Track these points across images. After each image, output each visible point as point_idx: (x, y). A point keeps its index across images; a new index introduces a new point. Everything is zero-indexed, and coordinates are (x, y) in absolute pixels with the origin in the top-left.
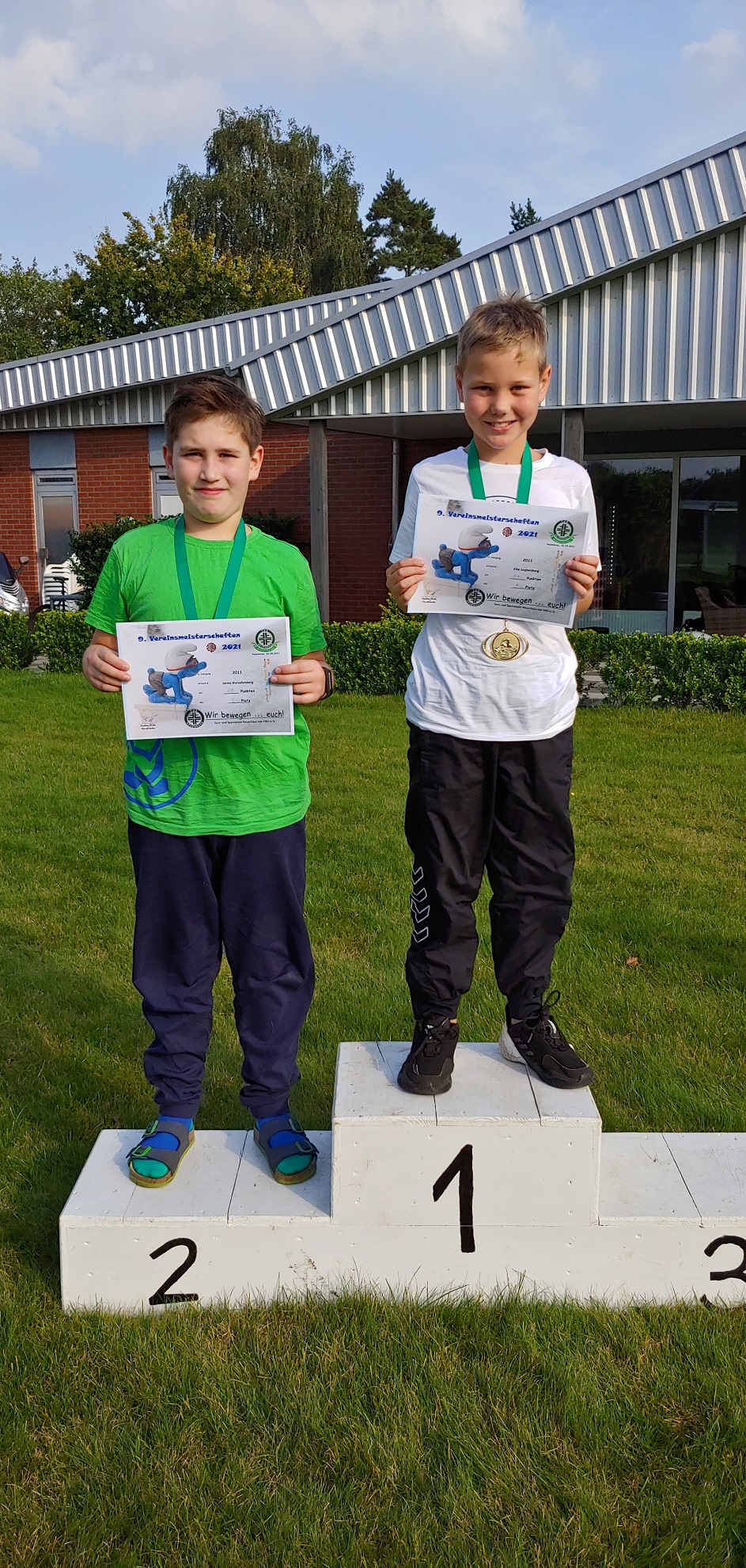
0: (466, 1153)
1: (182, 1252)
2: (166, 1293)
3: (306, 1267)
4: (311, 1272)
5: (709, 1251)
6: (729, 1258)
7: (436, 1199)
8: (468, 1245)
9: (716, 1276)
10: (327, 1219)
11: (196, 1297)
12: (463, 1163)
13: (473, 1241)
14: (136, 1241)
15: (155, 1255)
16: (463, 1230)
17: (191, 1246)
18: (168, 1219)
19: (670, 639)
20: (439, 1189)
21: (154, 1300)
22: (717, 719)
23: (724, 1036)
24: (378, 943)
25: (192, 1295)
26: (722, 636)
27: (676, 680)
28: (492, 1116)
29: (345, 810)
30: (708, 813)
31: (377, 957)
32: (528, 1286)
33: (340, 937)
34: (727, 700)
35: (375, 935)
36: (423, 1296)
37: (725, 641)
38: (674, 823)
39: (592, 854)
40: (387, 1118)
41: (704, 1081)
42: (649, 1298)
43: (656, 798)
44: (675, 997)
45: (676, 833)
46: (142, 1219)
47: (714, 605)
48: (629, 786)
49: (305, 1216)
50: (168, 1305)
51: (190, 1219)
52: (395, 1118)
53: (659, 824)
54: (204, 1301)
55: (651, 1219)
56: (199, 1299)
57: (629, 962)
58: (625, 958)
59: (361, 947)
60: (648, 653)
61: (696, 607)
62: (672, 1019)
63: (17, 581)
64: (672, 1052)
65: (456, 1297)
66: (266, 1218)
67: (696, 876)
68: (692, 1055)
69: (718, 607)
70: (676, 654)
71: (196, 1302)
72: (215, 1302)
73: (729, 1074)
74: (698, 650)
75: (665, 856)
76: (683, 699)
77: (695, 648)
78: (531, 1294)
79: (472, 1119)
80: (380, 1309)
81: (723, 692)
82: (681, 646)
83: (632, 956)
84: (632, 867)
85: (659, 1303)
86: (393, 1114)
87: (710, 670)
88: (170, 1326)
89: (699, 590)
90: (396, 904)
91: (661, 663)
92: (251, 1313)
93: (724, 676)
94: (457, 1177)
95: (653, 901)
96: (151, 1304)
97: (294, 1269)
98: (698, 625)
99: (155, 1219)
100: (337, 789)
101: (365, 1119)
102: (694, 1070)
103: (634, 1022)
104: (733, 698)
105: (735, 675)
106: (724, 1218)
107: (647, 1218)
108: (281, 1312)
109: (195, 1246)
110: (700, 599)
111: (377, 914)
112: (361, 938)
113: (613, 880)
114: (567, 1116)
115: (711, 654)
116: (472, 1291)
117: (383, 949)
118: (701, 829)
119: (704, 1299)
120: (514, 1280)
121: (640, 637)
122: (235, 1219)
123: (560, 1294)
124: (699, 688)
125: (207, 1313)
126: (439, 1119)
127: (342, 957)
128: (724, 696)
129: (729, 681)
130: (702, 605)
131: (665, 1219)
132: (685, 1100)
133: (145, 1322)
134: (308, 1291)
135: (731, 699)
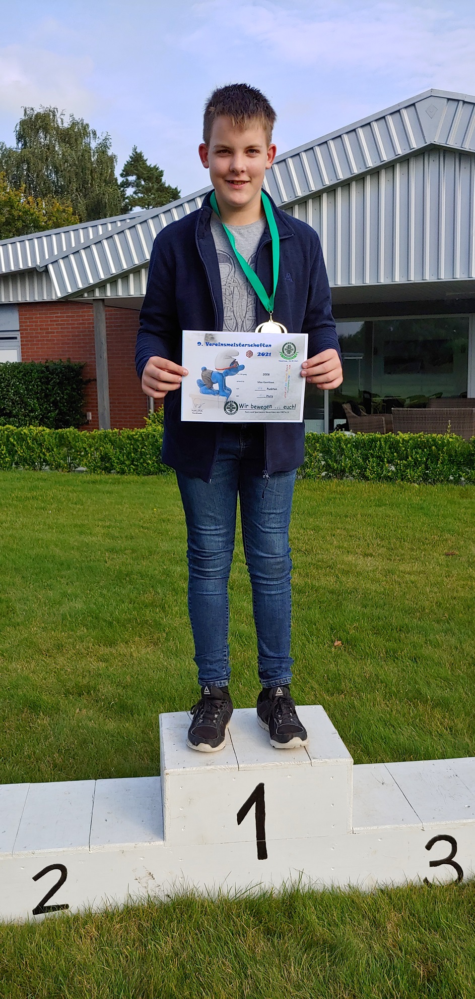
0: (260, 790)
1: (57, 874)
2: (45, 905)
3: (147, 878)
4: (151, 882)
5: (429, 847)
6: (442, 850)
7: (239, 823)
8: (262, 854)
9: (434, 864)
10: (161, 843)
11: (67, 906)
12: (258, 796)
13: (266, 851)
14: (22, 869)
15: (36, 878)
16: (258, 844)
17: (63, 869)
18: (46, 851)
19: (331, 436)
20: (241, 816)
21: (37, 911)
22: (363, 485)
23: (406, 692)
24: (167, 640)
25: (64, 905)
26: (363, 433)
27: (336, 461)
28: (277, 762)
29: (133, 551)
30: (368, 545)
31: (168, 650)
32: (305, 880)
33: (140, 637)
34: (368, 473)
35: (165, 635)
36: (232, 893)
37: (366, 436)
38: (348, 552)
39: (300, 574)
40: (203, 768)
41: (399, 724)
42: (389, 882)
43: (334, 536)
44: (369, 668)
45: (350, 558)
46: (26, 852)
47: (355, 415)
48: (316, 529)
49: (146, 842)
50: (47, 914)
51: (61, 850)
52: (209, 768)
53: (339, 553)
54: (73, 909)
55: (388, 826)
56: (69, 909)
57: (336, 644)
58: (333, 642)
59: (156, 644)
60: (318, 445)
61: (344, 417)
62: (371, 683)
64: (374, 705)
65: (256, 892)
66: (118, 845)
67: (368, 586)
68: (388, 706)
69: (357, 416)
70: (336, 445)
71: (66, 911)
72: (82, 909)
73: (415, 717)
74: (349, 443)
75: (346, 573)
76: (341, 473)
77: (347, 441)
78: (308, 885)
79: (263, 764)
80: (203, 906)
81: (366, 469)
82: (339, 440)
83: (337, 640)
84: (327, 581)
85: (395, 886)
86: (207, 765)
87: (357, 455)
88: (51, 931)
89: (345, 406)
90: (177, 612)
91: (326, 452)
92: (109, 915)
93: (365, 458)
94: (254, 807)
95: (344, 602)
96: (34, 914)
97: (139, 880)
98: (346, 427)
99: (36, 852)
100: (126, 537)
101: (188, 769)
102: (391, 717)
103: (346, 685)
104: (373, 472)
105: (373, 457)
106: (438, 823)
107: (386, 826)
108: (130, 913)
109: (66, 869)
110: (346, 411)
111: (165, 620)
112: (155, 637)
113: (316, 591)
114: (329, 758)
115: (357, 445)
116: (267, 886)
117: (171, 643)
118: (366, 555)
119: (426, 880)
120: (295, 877)
121: (312, 435)
122: (95, 847)
123: (328, 885)
124: (350, 467)
125: (76, 918)
126: (241, 766)
127: (143, 651)
128: (366, 471)
129: (369, 461)
130: (347, 415)
131: (398, 826)
132: (389, 738)
133: (30, 929)
134: (149, 896)
135: (371, 473)
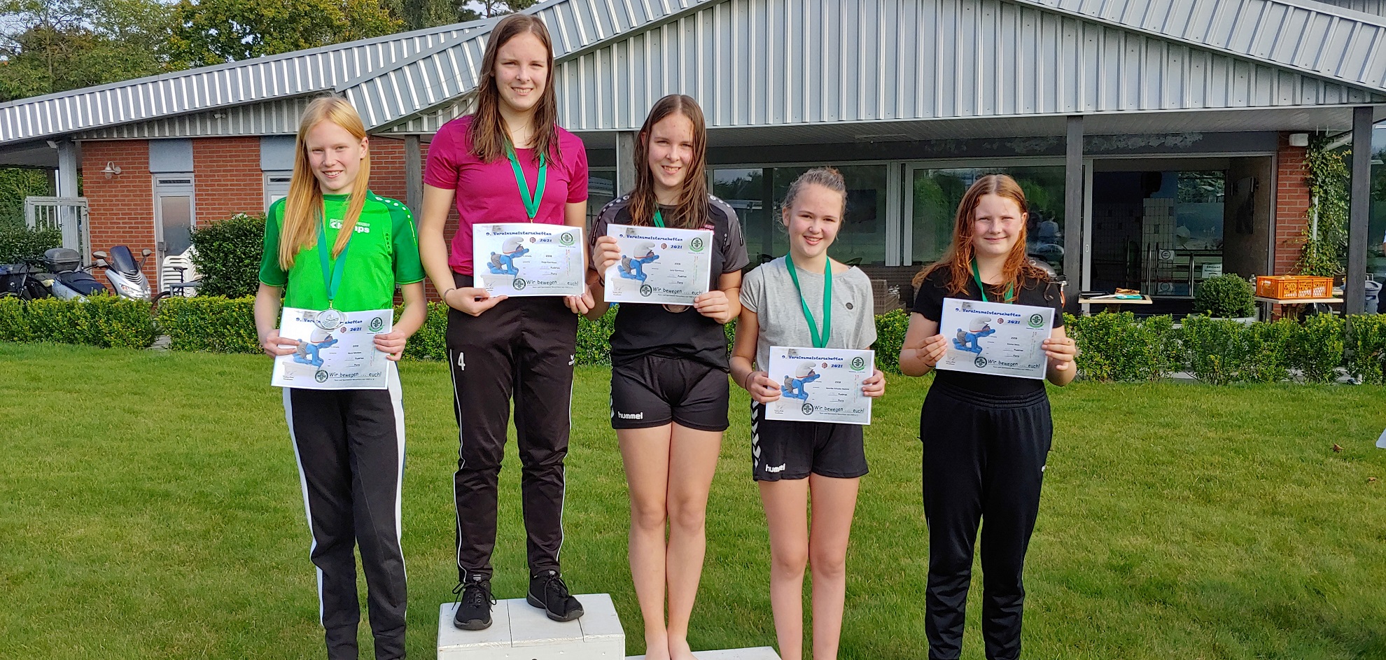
40: (477, 645)
52: (482, 644)
63: (140, 271)
86: (481, 642)
101: (461, 646)
114: (602, 634)
126: (514, 642)
